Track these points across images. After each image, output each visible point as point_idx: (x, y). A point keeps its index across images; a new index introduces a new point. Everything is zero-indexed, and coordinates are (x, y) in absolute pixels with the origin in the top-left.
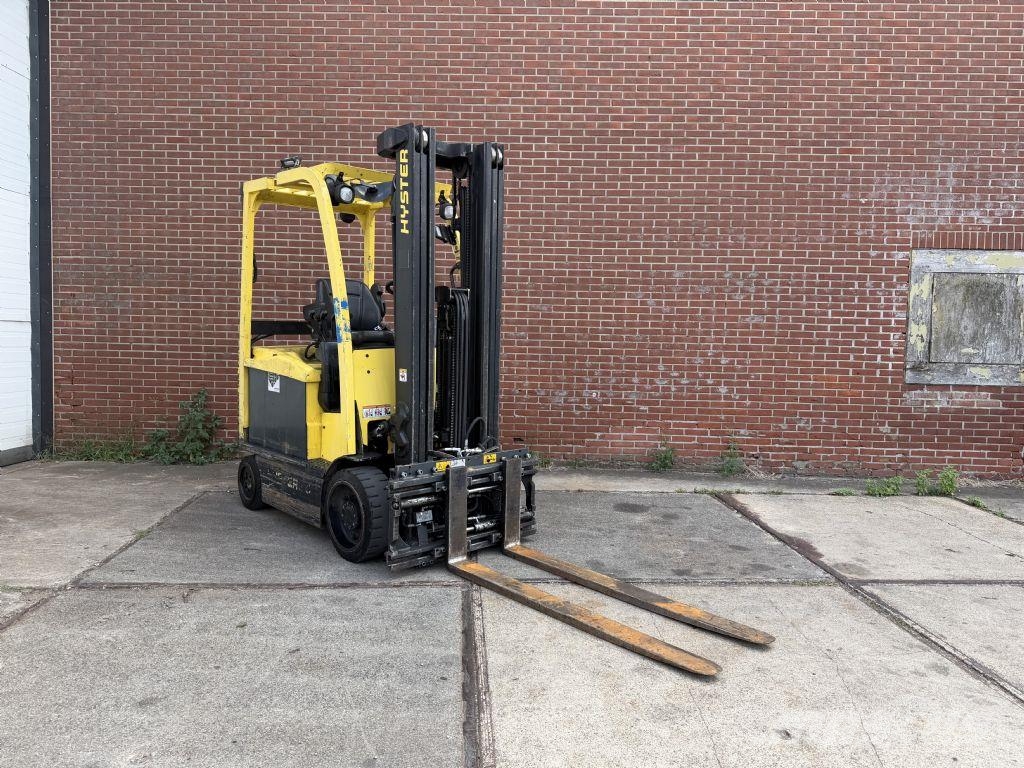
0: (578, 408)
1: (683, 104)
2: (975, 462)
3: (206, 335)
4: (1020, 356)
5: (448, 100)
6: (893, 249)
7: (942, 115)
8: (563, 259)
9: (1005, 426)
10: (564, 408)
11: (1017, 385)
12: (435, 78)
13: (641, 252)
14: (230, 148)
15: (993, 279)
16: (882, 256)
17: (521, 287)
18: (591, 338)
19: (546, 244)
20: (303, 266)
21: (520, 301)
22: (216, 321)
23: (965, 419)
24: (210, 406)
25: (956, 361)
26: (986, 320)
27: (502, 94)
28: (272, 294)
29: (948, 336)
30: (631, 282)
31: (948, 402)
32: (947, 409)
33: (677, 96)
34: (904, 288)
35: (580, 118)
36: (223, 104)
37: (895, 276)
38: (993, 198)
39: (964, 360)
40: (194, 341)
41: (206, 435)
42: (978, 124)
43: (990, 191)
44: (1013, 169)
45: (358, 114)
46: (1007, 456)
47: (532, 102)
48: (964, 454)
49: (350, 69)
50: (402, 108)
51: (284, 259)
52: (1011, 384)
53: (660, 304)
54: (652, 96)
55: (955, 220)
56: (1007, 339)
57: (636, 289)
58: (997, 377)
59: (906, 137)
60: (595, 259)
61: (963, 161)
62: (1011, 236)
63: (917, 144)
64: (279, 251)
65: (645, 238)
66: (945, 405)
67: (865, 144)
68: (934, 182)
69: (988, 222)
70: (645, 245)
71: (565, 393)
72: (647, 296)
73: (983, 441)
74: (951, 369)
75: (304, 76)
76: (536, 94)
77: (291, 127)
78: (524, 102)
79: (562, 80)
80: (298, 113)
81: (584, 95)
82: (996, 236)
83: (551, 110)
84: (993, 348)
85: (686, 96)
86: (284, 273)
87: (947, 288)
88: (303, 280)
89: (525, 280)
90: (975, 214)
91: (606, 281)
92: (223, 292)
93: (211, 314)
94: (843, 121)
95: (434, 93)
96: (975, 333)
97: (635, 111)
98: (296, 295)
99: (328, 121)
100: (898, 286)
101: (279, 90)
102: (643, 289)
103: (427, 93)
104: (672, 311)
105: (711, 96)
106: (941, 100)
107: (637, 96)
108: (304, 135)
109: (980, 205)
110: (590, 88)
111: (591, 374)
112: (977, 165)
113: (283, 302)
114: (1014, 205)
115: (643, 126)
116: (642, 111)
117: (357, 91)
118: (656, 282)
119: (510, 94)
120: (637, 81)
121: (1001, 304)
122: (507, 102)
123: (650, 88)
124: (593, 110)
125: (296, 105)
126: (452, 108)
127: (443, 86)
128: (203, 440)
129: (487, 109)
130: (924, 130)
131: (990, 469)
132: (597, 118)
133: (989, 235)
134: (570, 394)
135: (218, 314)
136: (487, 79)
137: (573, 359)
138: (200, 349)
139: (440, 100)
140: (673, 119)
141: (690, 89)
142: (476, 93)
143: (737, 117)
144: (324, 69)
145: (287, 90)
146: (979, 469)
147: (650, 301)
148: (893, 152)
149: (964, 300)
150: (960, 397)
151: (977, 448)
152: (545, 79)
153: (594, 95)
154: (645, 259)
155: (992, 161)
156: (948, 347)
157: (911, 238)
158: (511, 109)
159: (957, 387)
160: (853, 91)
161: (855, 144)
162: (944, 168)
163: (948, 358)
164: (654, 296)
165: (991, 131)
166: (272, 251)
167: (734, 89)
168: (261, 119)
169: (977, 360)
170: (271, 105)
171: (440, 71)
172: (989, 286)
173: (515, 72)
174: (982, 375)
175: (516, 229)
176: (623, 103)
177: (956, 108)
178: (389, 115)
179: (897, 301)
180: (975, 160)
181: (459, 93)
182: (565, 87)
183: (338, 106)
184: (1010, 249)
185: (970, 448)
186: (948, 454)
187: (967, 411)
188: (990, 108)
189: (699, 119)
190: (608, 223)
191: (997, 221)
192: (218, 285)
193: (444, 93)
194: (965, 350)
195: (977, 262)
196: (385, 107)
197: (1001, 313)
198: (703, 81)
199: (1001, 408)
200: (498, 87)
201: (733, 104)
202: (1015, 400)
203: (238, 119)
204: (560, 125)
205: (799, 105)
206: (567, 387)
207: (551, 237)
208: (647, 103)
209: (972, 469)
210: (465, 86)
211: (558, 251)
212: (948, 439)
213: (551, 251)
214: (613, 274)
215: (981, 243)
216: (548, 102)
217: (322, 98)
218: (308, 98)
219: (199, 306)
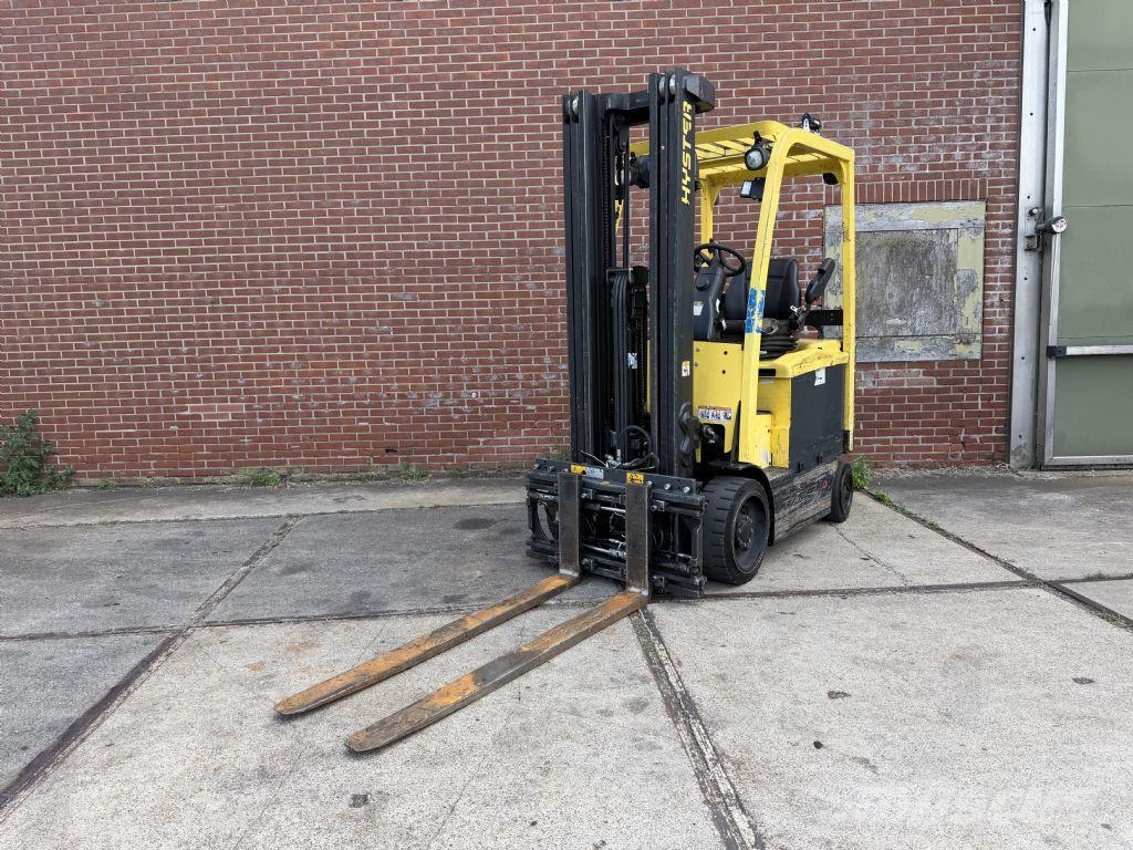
0: (457, 411)
1: (550, 46)
2: (908, 449)
3: (24, 348)
4: (955, 325)
5: (275, 56)
6: (804, 207)
7: (855, 44)
8: (425, 237)
9: (940, 407)
10: (439, 412)
11: (953, 358)
12: (258, 30)
13: (514, 227)
14: (28, 128)
15: (920, 236)
16: (791, 216)
17: (379, 273)
18: (465, 330)
19: (404, 220)
20: (125, 262)
21: (380, 289)
22: (32, 331)
23: (895, 400)
24: (37, 429)
25: (881, 334)
26: (914, 286)
27: (337, 46)
28: (92, 297)
29: (870, 307)
30: (506, 262)
31: (874, 383)
32: (872, 390)
33: (542, 37)
34: (818, 253)
35: (431, 69)
36: (14, 76)
37: (807, 239)
38: (916, 141)
39: (890, 333)
40: (11, 356)
41: (35, 464)
42: (897, 51)
43: (913, 132)
44: (940, 104)
45: (172, 79)
46: (945, 440)
47: (372, 53)
48: (895, 441)
49: (158, 25)
50: (222, 68)
51: (103, 254)
52: (946, 358)
53: (540, 286)
54: (513, 38)
55: (874, 169)
56: (939, 306)
57: (513, 270)
58: (929, 351)
59: (812, 72)
60: (462, 237)
61: (880, 98)
62: (940, 184)
63: (826, 81)
64: (96, 246)
65: (518, 209)
66: (871, 386)
67: (766, 83)
68: (848, 125)
69: (912, 169)
70: (519, 217)
71: (440, 394)
72: (526, 278)
73: (916, 424)
74: (875, 344)
75: (105, 37)
76: (377, 44)
77: (96, 99)
78: (363, 53)
79: (406, 24)
80: (103, 82)
81: (434, 42)
82: (922, 185)
83: (396, 61)
84: (923, 316)
85: (553, 37)
86: (105, 271)
87: (868, 249)
88: (126, 279)
89: (384, 264)
90: (897, 160)
91: (477, 262)
92: (37, 298)
93: (26, 323)
94: (738, 58)
95: (258, 48)
96: (902, 301)
97: (494, 58)
98: (120, 296)
99: (138, 89)
100: (811, 251)
101: (78, 55)
102: (521, 270)
103: (250, 49)
104: (555, 294)
105: (582, 35)
106: (853, 25)
107: (496, 39)
108: (111, 108)
109: (903, 150)
110: (440, 32)
111: (469, 371)
112: (898, 101)
113: (107, 305)
114: (942, 147)
115: (505, 75)
116: (502, 58)
117: (169, 52)
118: (535, 261)
119: (346, 45)
120: (494, 21)
121: (930, 266)
122: (344, 54)
123: (511, 30)
124: (446, 59)
125: (99, 72)
126: (281, 66)
127: (267, 39)
128: (31, 468)
129: (320, 64)
130: (834, 63)
131: (924, 457)
132: (450, 68)
133: (914, 185)
134: (447, 396)
135: (34, 323)
136: (318, 28)
137: (448, 355)
138: (18, 365)
139: (266, 57)
140: (539, 65)
141: (558, 27)
142: (307, 46)
143: (615, 58)
144: (128, 27)
145: (88, 55)
146: (913, 457)
147: (530, 283)
148: (798, 92)
149: (888, 262)
150: (888, 375)
151: (910, 433)
152: (386, 25)
153: (445, 41)
154: (520, 235)
155: (915, 96)
156: (870, 319)
157: (824, 193)
158: (349, 63)
159: (883, 365)
160: (747, 20)
161: (754, 84)
162: (858, 107)
163: (871, 331)
164: (534, 278)
165: (912, 59)
166: (88, 246)
167: (608, 25)
168: (61, 92)
169: (905, 333)
170: (70, 74)
171: (263, 21)
172: (916, 244)
173: (351, 18)
174: (911, 349)
175: (366, 204)
176: (480, 49)
177: (870, 34)
178: (208, 78)
179: (810, 268)
180: (895, 96)
181: (287, 47)
182: (410, 34)
183: (148, 71)
184: (939, 201)
185: (902, 433)
186: (877, 441)
187: (896, 392)
188: (910, 32)
189: (570, 64)
190: (473, 193)
191: (923, 167)
192: (31, 290)
193: (270, 48)
194: (890, 322)
195: (903, 218)
196: (203, 69)
197: (931, 275)
198: (571, 18)
199: (935, 386)
200: (332, 37)
201: (609, 43)
202: (951, 376)
203: (34, 93)
204: (408, 79)
205: (686, 41)
206: (442, 388)
207: (409, 212)
208: (507, 48)
209: (903, 457)
210: (293, 38)
211: (418, 229)
212: (875, 425)
213: (410, 229)
214: (484, 253)
215: (905, 195)
216: (392, 52)
217: (127, 63)
218: (112, 63)
219: (12, 315)
